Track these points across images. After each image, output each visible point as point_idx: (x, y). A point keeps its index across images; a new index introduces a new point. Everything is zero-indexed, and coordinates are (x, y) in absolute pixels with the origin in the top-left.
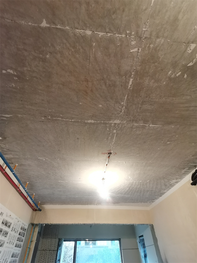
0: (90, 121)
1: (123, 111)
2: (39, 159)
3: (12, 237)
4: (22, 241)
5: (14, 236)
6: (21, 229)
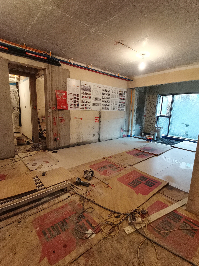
0: (84, 37)
1: (87, 25)
2: (94, 60)
3: (114, 95)
4: (124, 97)
5: (116, 95)
6: (120, 91)
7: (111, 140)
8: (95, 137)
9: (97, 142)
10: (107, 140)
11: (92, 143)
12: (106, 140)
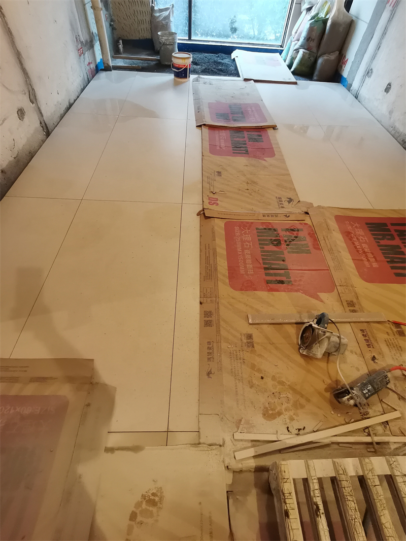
7: (71, 105)
8: (26, 118)
9: (44, 141)
10: (62, 112)
11: (31, 155)
12: (62, 117)
